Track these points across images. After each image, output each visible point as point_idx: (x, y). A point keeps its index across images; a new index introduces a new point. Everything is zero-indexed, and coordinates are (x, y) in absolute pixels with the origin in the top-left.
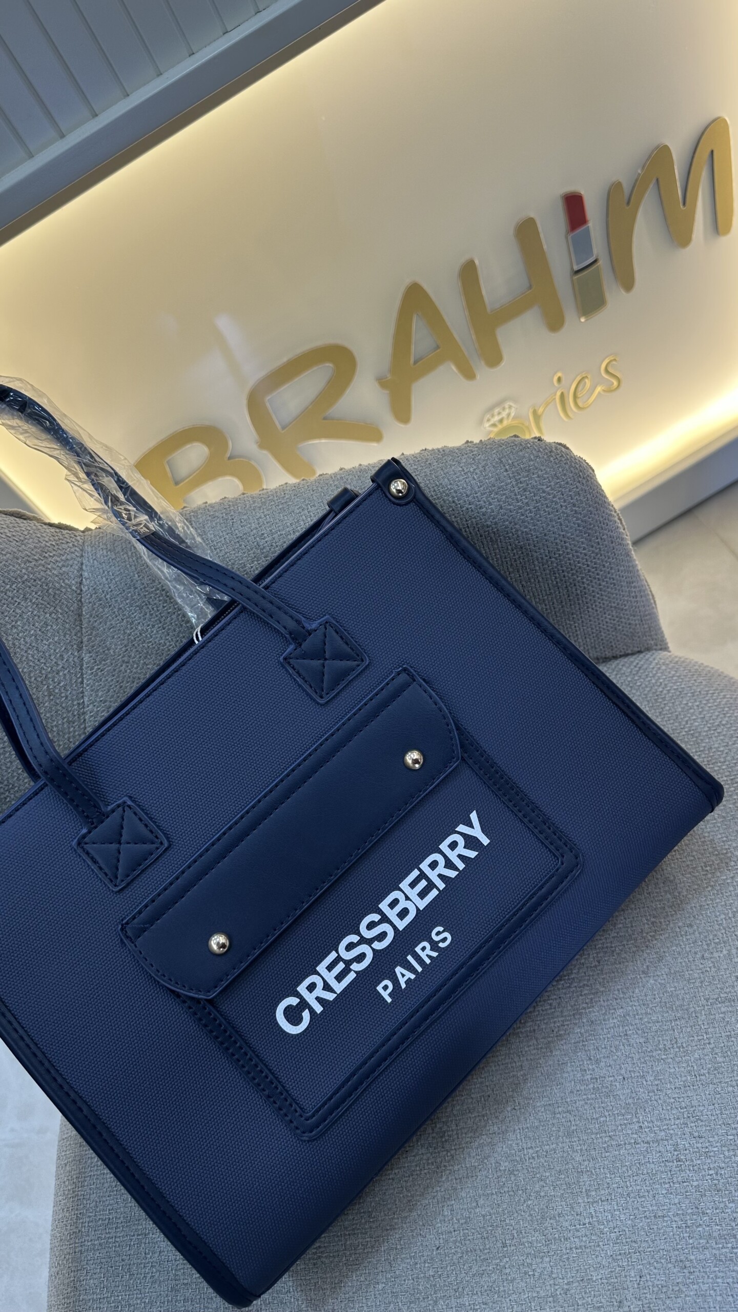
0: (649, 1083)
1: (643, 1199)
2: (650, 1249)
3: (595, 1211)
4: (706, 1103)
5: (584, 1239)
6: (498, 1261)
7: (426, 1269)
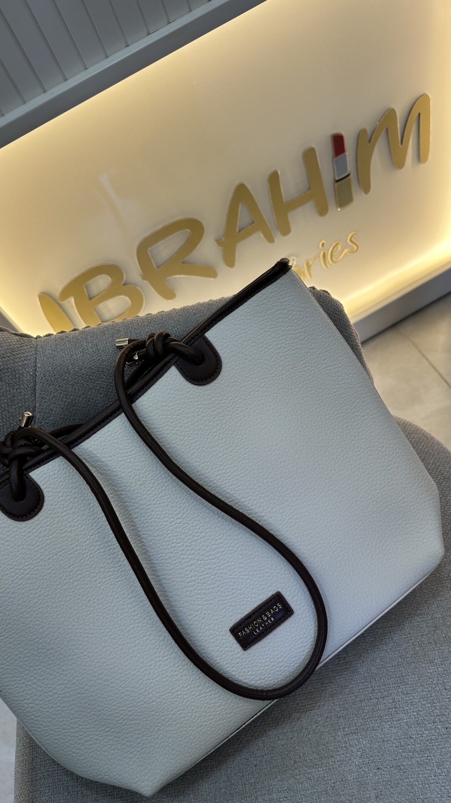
0: (378, 664)
1: (376, 731)
2: (380, 760)
3: (348, 739)
4: (410, 674)
5: (342, 756)
6: (292, 772)
7: (250, 779)
